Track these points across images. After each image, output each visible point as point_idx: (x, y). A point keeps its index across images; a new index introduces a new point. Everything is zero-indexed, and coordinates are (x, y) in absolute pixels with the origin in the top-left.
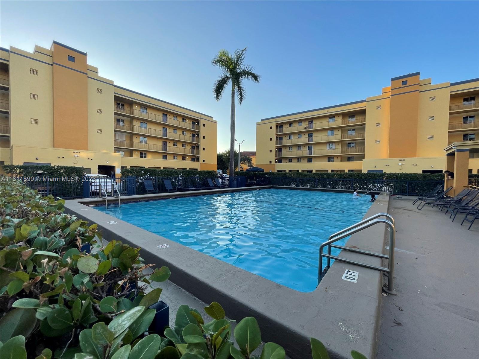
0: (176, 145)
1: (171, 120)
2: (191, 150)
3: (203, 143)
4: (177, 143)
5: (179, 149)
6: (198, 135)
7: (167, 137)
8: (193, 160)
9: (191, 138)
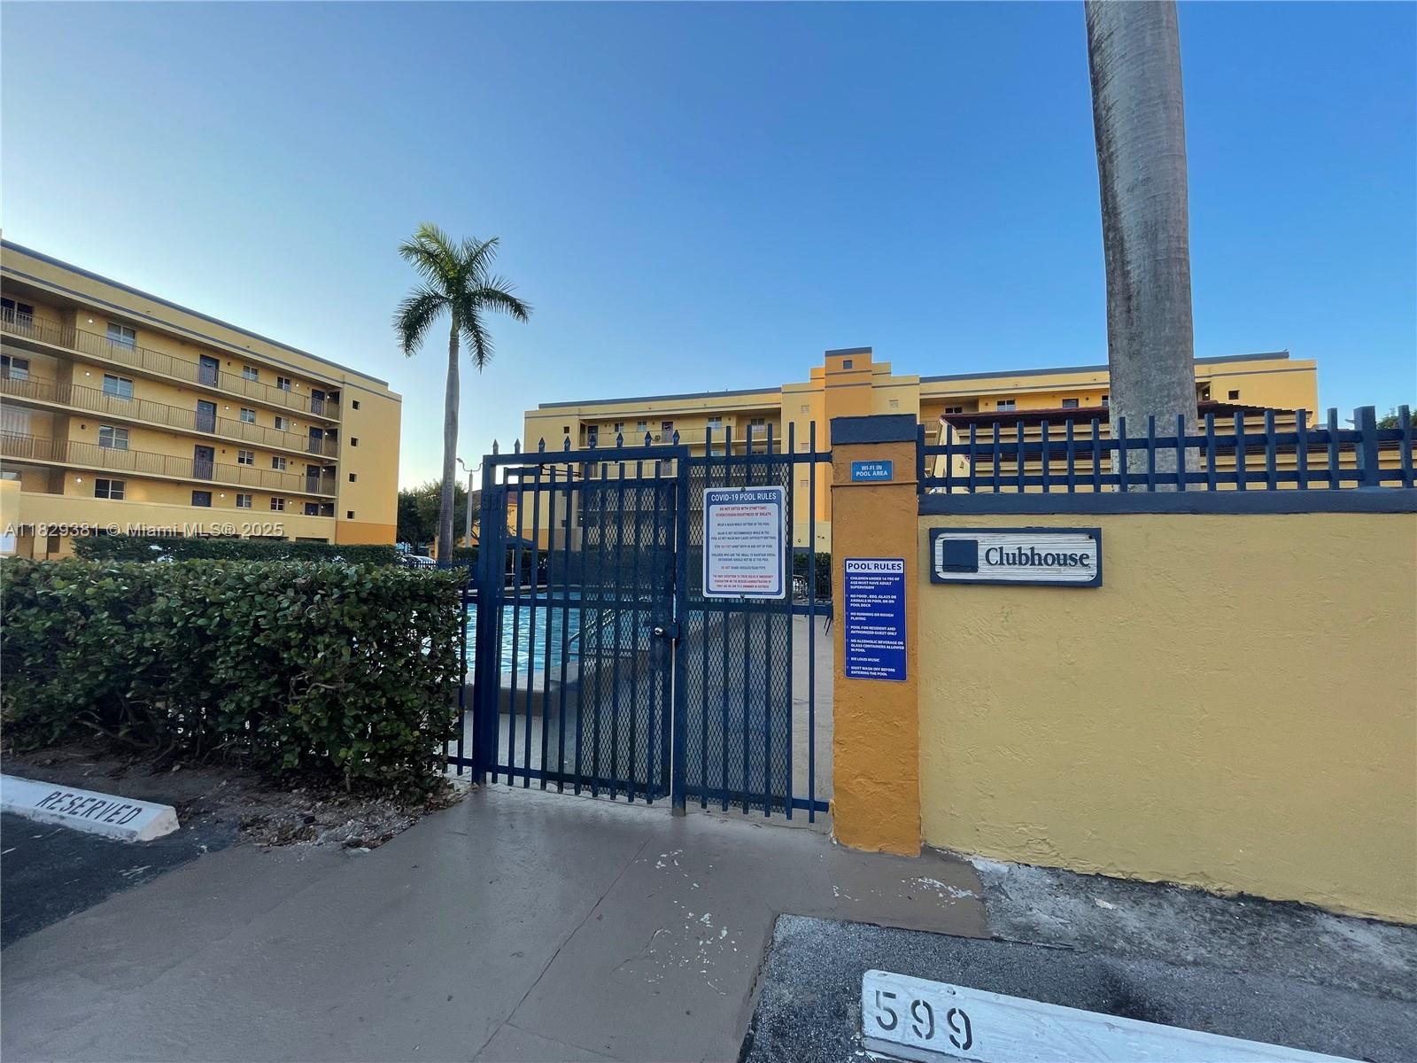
0: (249, 462)
1: (232, 380)
2: (304, 479)
3: (347, 459)
4: (252, 453)
5: (260, 474)
6: (334, 434)
7: (213, 432)
8: (311, 509)
9: (307, 441)
